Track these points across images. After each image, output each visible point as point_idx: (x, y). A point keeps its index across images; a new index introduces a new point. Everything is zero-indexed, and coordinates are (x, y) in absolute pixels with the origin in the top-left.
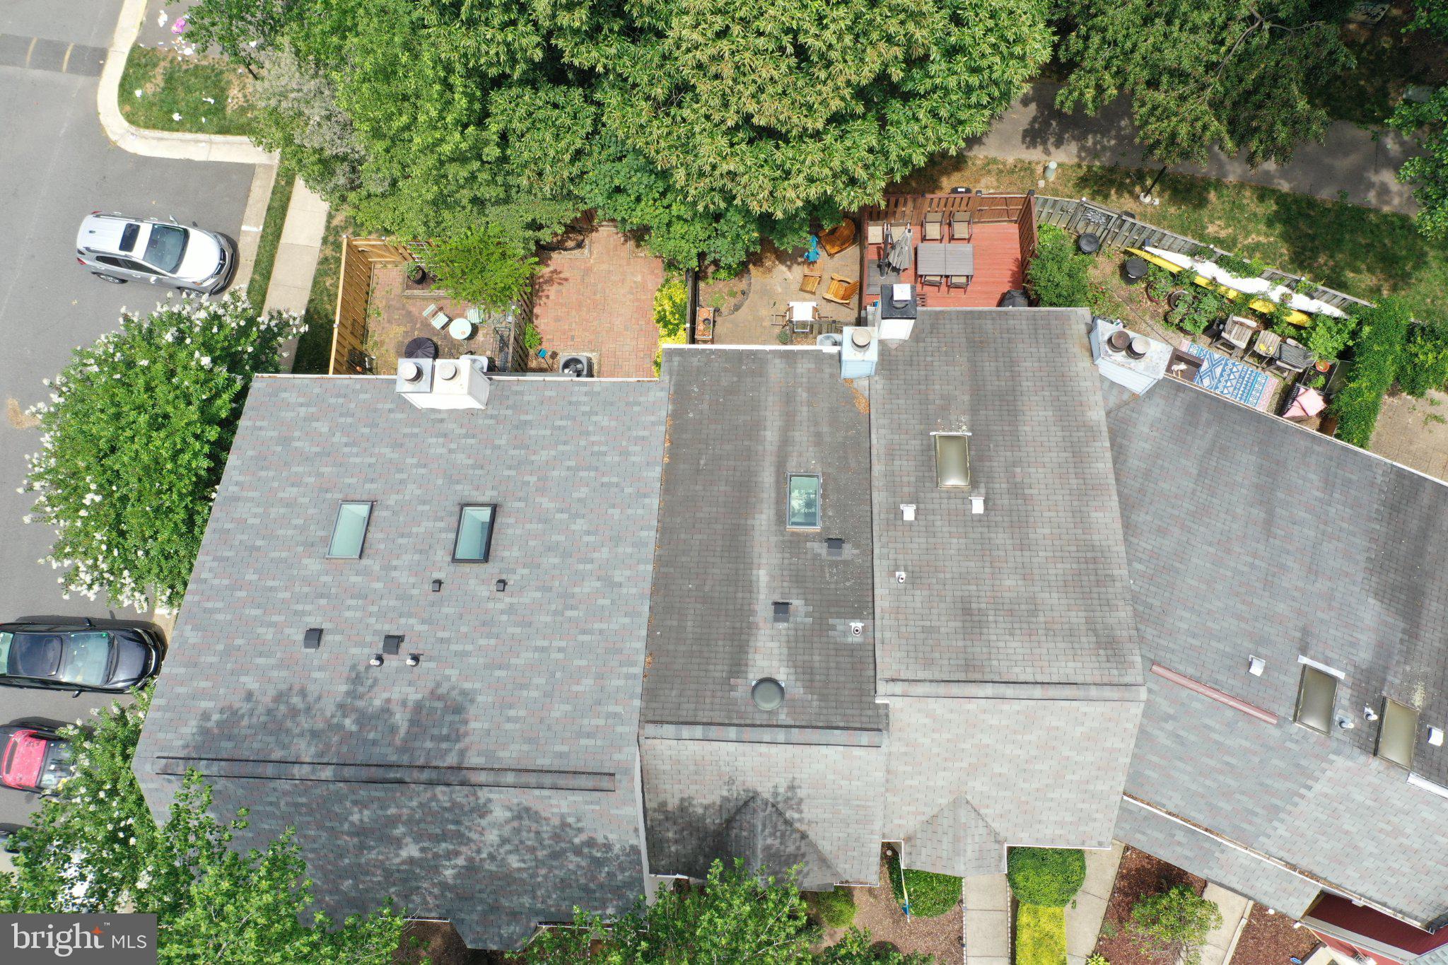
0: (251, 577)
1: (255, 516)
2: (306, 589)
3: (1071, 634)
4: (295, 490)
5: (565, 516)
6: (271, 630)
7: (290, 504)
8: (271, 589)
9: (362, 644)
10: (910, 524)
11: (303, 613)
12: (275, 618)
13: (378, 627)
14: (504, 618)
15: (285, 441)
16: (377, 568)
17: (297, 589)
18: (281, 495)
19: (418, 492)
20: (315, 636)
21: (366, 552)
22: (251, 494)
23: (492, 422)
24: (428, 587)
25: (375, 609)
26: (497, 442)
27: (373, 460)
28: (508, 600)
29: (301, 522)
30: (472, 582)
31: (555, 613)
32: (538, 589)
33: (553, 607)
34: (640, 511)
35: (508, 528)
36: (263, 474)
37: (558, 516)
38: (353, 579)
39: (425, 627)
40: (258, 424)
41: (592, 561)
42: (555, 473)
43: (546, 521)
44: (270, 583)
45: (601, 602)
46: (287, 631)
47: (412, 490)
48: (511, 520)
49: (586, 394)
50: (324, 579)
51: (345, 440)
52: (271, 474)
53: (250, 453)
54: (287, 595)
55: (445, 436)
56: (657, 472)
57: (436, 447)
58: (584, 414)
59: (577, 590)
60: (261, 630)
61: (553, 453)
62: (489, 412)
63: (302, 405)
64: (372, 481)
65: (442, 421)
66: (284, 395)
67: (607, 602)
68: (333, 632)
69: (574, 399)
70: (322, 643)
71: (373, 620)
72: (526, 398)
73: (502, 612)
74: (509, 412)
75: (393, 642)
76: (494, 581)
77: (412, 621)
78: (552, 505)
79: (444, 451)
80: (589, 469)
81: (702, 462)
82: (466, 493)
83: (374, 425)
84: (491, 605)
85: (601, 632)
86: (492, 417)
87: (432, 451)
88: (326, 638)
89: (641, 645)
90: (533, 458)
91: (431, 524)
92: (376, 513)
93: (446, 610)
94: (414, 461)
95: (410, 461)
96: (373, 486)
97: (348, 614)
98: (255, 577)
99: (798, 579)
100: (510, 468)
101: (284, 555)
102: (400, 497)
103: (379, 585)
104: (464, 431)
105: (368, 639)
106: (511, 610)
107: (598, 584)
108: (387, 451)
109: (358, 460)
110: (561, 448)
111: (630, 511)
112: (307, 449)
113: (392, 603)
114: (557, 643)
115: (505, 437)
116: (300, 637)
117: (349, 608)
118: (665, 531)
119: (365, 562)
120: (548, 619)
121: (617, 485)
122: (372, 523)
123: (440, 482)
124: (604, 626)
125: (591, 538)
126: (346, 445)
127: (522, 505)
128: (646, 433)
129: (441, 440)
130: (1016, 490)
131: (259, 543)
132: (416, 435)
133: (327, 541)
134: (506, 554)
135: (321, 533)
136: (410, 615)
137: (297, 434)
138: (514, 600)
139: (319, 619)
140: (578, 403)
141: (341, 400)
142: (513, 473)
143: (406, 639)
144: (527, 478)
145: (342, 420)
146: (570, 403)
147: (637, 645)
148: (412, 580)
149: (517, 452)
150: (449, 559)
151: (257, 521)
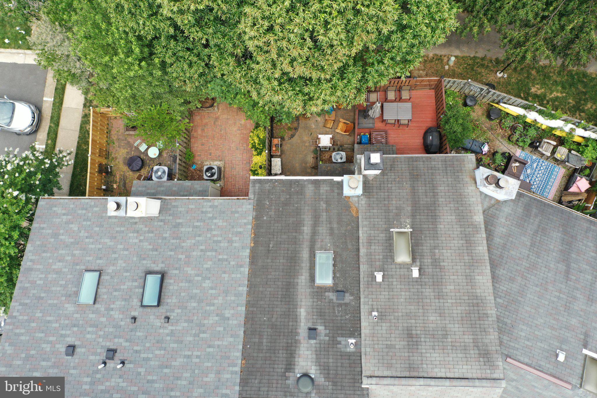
0: (39, 315)
1: (41, 279)
2: (67, 322)
3: (465, 349)
4: (61, 264)
5: (200, 278)
6: (49, 345)
7: (58, 272)
8: (49, 322)
9: (95, 354)
10: (380, 284)
11: (64, 336)
12: (51, 339)
13: (103, 344)
14: (168, 338)
15: (56, 235)
16: (103, 309)
17: (62, 322)
18: (53, 267)
19: (124, 265)
20: (71, 349)
21: (98, 300)
22: (38, 267)
23: (162, 223)
24: (129, 320)
25: (101, 333)
26: (164, 235)
27: (101, 246)
28: (170, 328)
29: (64, 282)
30: (152, 317)
31: (195, 335)
32: (186, 321)
33: (194, 332)
34: (239, 276)
35: (171, 285)
36: (44, 255)
37: (197, 278)
38: (92, 316)
39: (127, 344)
40: (42, 226)
41: (213, 305)
42: (195, 253)
43: (190, 281)
44: (48, 318)
45: (218, 329)
46: (57, 346)
47: (121, 264)
48: (172, 281)
49: (210, 207)
50: (76, 315)
51: (86, 234)
52: (49, 255)
53: (38, 243)
54: (57, 325)
55: (138, 232)
56: (247, 253)
57: (133, 238)
58: (210, 218)
59: (206, 322)
60: (44, 346)
61: (193, 241)
62: (160, 218)
63: (64, 214)
64: (100, 258)
65: (136, 223)
66: (55, 209)
67: (221, 329)
68: (81, 347)
69: (204, 210)
70: (75, 353)
71: (101, 340)
72: (180, 209)
73: (168, 335)
74: (171, 218)
75: (112, 352)
76: (163, 317)
77: (121, 340)
78: (193, 272)
79: (137, 241)
80: (212, 250)
81: (271, 246)
82: (148, 265)
83: (101, 226)
84: (161, 331)
85: (218, 346)
86: (161, 221)
87: (131, 241)
88: (78, 350)
89: (239, 354)
90: (183, 244)
91: (130, 284)
92: (102, 277)
93: (138, 334)
94: (122, 247)
95: (120, 247)
96: (101, 261)
97: (89, 336)
98: (41, 315)
99: (321, 314)
100: (171, 250)
101: (55, 302)
102: (114, 268)
103: (103, 319)
104: (147, 229)
105: (99, 351)
106: (172, 333)
107: (217, 318)
108: (107, 241)
109: (93, 246)
110: (197, 238)
111: (233, 276)
112: (67, 240)
113: (111, 330)
114: (195, 353)
115: (168, 232)
116: (63, 350)
117: (89, 333)
118: (251, 286)
119: (96, 306)
120: (191, 339)
121: (227, 260)
122: (101, 283)
123: (135, 259)
124: (220, 343)
125: (213, 291)
126: (87, 237)
127: (177, 272)
128: (241, 230)
129: (135, 235)
130: (436, 263)
131: (43, 295)
132: (123, 232)
133: (77, 294)
134: (169, 301)
135: (74, 289)
136: (120, 337)
137: (61, 231)
138: (174, 328)
139: (73, 339)
140: (206, 212)
141: (84, 212)
142: (172, 253)
143: (118, 351)
144: (180, 256)
145: (85, 223)
146: (202, 212)
147: (237, 354)
148: (121, 316)
149: (174, 241)
150: (140, 304)
151: (42, 282)
